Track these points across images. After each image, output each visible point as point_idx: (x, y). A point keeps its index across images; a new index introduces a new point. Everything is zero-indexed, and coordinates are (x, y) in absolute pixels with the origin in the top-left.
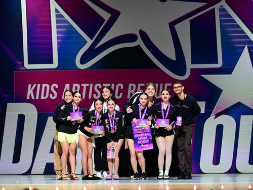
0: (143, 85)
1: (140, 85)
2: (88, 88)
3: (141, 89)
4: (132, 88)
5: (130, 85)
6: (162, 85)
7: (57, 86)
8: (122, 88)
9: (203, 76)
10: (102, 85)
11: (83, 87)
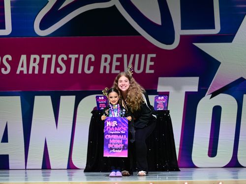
0: (120, 56)
1: (115, 56)
2: (50, 60)
3: (117, 61)
4: (106, 60)
5: (104, 56)
6: (143, 56)
7: (10, 58)
8: (93, 59)
9: (196, 44)
10: (68, 56)
11: (44, 58)
